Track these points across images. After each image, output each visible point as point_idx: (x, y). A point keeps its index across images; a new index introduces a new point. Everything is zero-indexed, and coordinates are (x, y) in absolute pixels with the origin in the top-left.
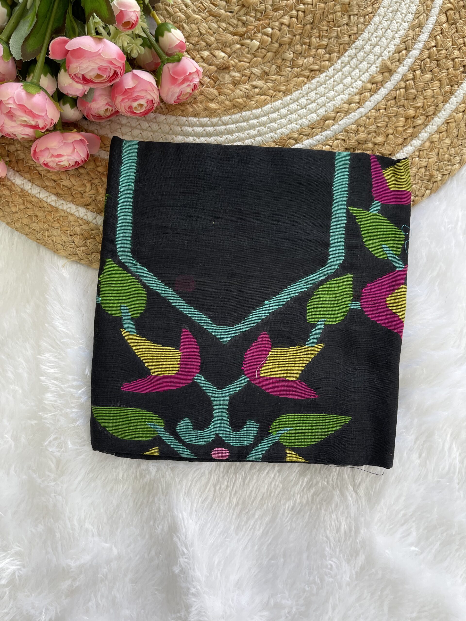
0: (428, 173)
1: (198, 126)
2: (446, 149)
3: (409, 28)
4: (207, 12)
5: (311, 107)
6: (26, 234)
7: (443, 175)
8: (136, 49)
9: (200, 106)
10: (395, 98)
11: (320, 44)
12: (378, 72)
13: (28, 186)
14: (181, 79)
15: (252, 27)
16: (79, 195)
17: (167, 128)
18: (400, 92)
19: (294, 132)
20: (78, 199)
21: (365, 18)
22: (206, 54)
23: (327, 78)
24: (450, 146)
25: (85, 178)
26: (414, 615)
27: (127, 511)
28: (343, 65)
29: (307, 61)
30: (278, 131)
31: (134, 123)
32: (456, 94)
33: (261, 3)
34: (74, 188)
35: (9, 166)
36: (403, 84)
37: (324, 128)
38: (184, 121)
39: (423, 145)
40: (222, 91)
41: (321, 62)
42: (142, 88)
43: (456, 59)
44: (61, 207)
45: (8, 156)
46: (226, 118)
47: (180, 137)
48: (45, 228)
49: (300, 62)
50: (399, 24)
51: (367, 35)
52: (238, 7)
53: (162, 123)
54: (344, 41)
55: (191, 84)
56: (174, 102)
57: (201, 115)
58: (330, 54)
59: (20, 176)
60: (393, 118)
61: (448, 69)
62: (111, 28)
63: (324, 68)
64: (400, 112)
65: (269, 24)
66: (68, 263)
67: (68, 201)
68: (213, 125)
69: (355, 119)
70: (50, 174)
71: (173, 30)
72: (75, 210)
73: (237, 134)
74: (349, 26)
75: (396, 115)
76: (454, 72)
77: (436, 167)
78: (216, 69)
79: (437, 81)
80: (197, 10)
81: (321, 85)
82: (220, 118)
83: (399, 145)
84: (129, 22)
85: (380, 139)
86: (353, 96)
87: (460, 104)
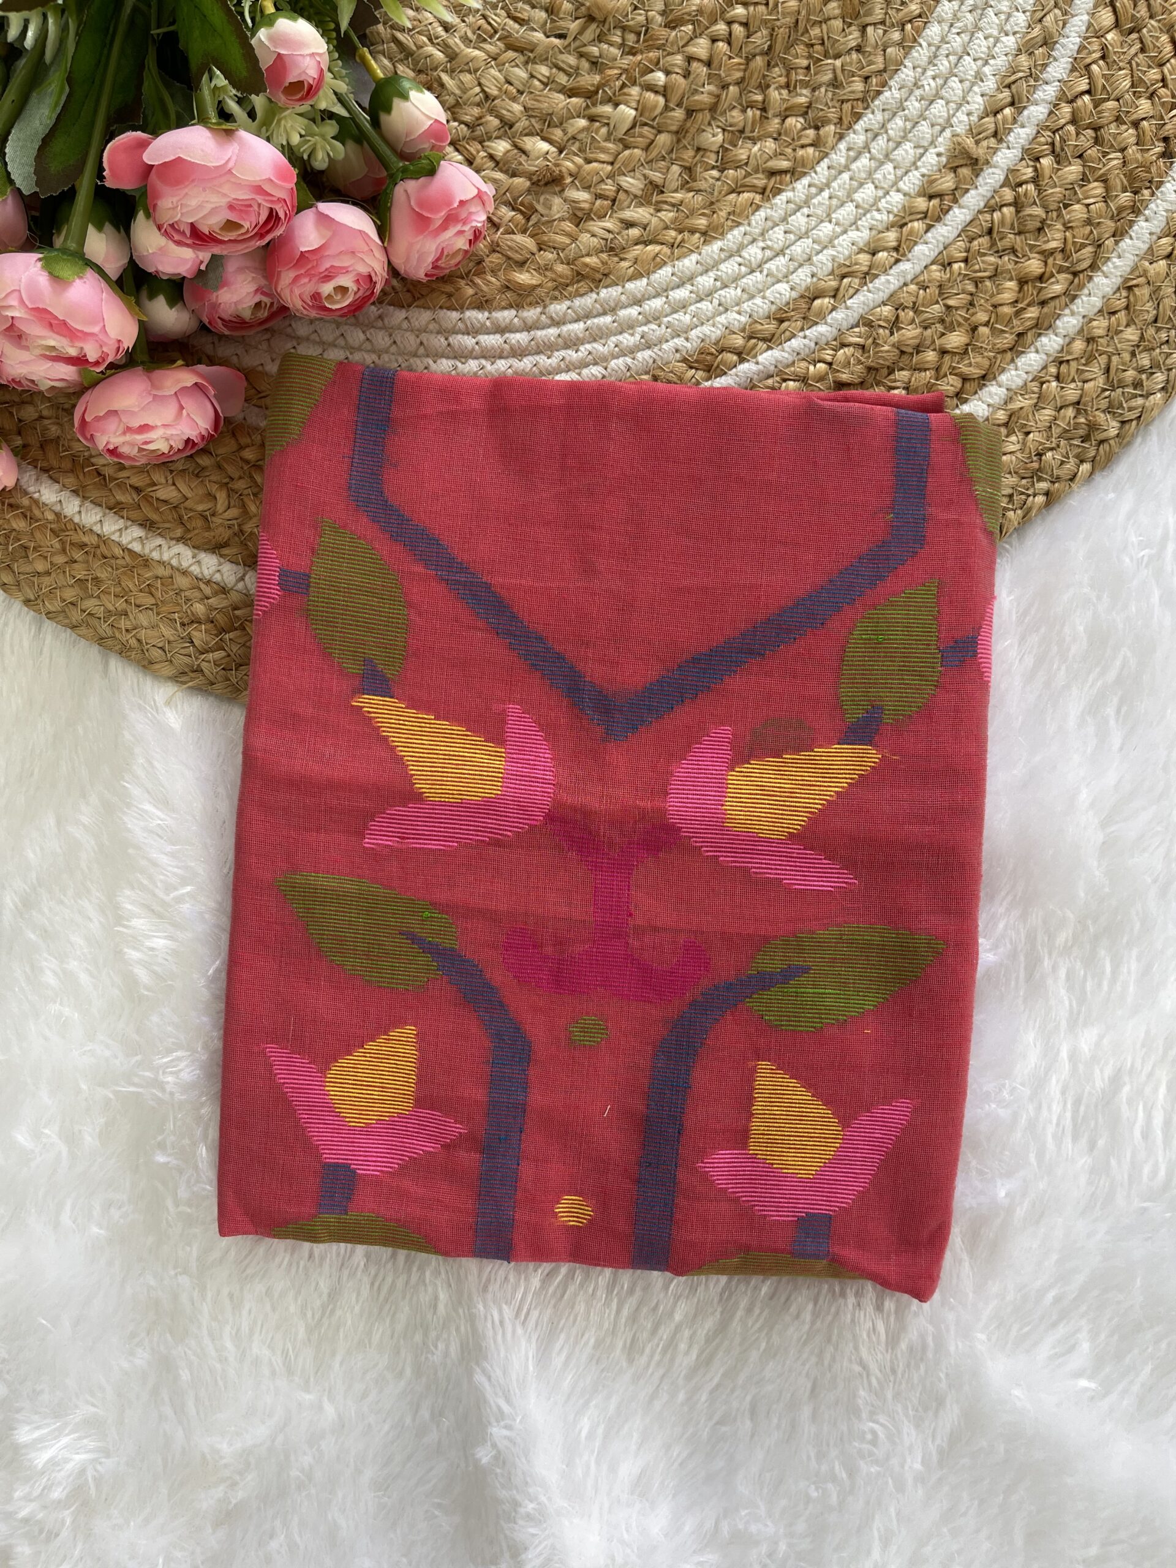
0: (1083, 420)
1: (488, 332)
2: (1126, 356)
3: (1020, 50)
4: (499, 39)
5: (774, 268)
6: (74, 627)
7: (1123, 423)
8: (324, 148)
9: (493, 280)
10: (990, 232)
11: (790, 103)
12: (944, 167)
13: (72, 507)
14: (438, 218)
15: (616, 71)
16: (199, 523)
17: (411, 341)
18: (1003, 215)
19: (734, 333)
20: (196, 532)
21: (903, 30)
22: (501, 147)
23: (813, 190)
24: (1138, 346)
25: (213, 478)
26: (1093, 1551)
27: (357, 1309)
28: (852, 153)
29: (760, 150)
30: (693, 334)
31: (328, 334)
32: (1147, 212)
33: (636, 8)
34: (187, 504)
35: (23, 458)
36: (1008, 195)
37: (809, 320)
38: (454, 321)
39: (1066, 348)
40: (546, 239)
41: (794, 150)
42: (343, 249)
43: (1145, 123)
44: (155, 555)
45: (19, 433)
46: (558, 307)
47: (444, 361)
48: (119, 609)
49: (741, 153)
50: (991, 40)
51: (911, 73)
52: (578, 21)
53: (399, 328)
54: (853, 92)
55: (466, 228)
56: (426, 275)
57: (495, 304)
58: (817, 128)
59: (50, 482)
60: (988, 283)
61: (1123, 150)
62: (258, 101)
63: (803, 166)
64: (1003, 266)
65: (658, 63)
66: (179, 694)
67: (172, 539)
68: (528, 328)
69: (888, 292)
70: (123, 474)
71: (413, 95)
72: (191, 561)
73: (588, 346)
74: (863, 53)
75: (995, 275)
76: (1139, 156)
77: (1104, 404)
78: (528, 183)
79: (1096, 180)
80: (473, 38)
81: (799, 208)
82: (545, 307)
83: (1004, 351)
84: (301, 83)
85: (956, 339)
86: (880, 232)
87: (1160, 238)
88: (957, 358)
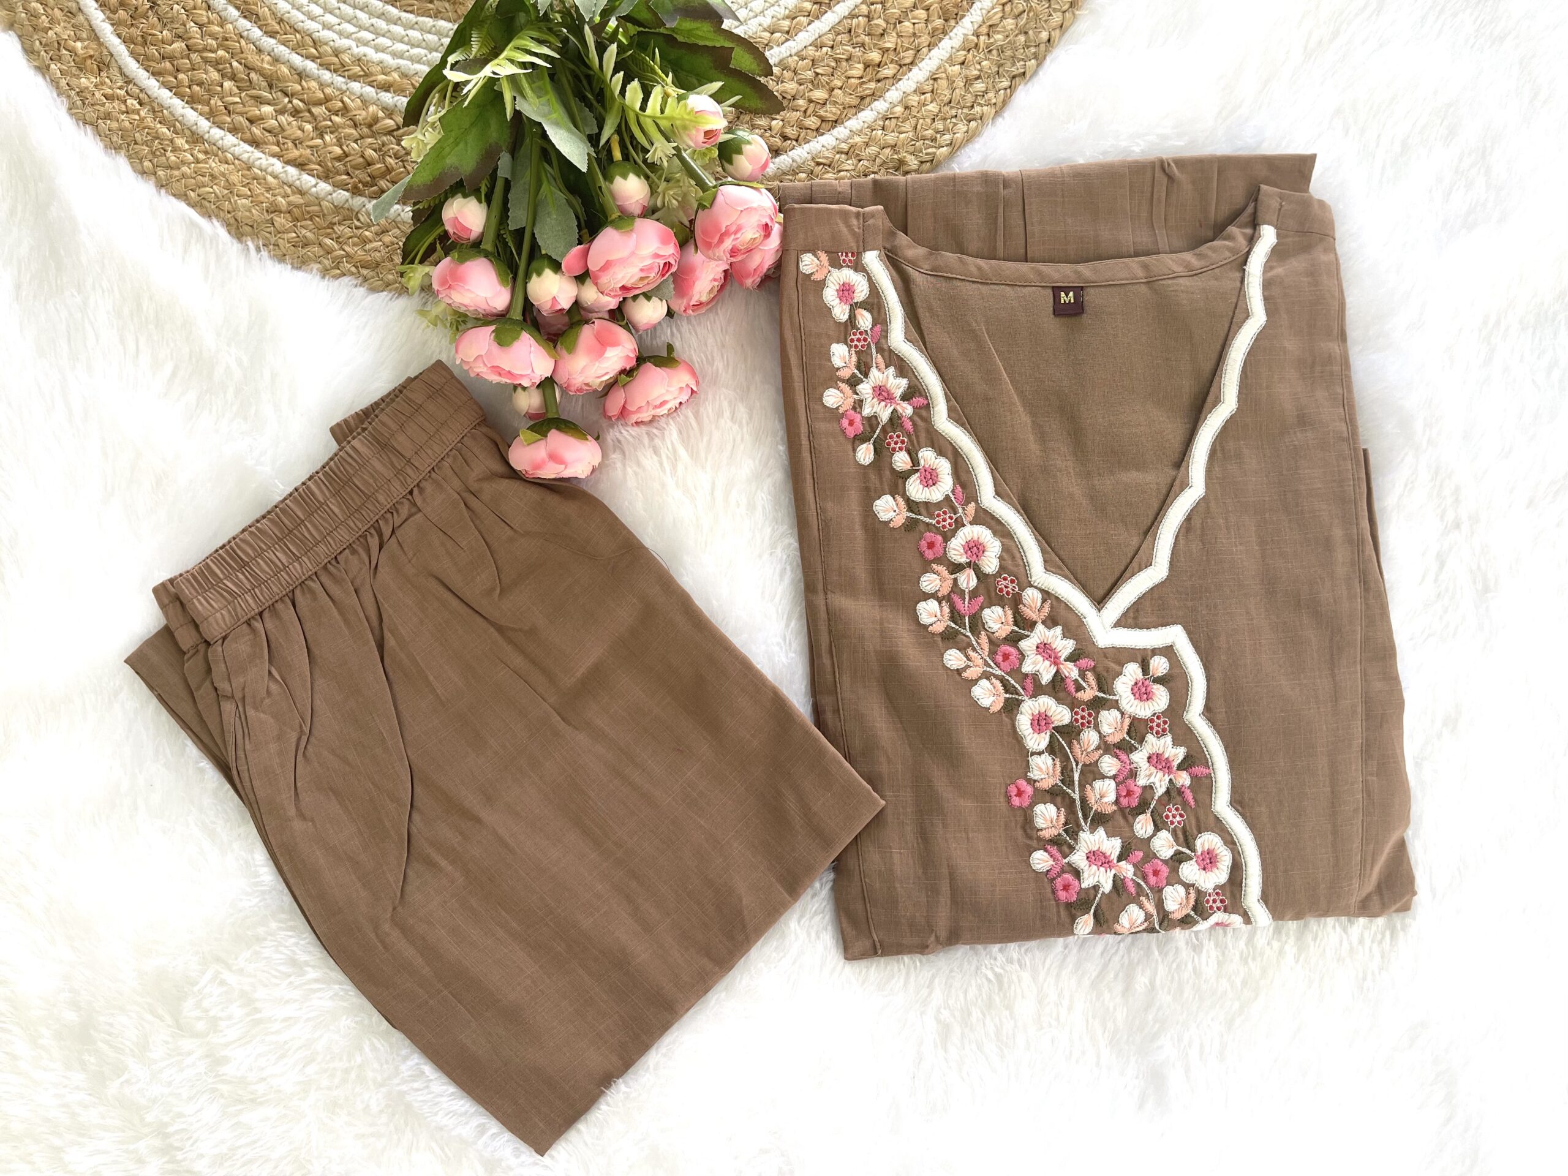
10: (850, 31)
18: (859, 21)
24: (937, 116)
39: (890, 110)
60: (844, 64)
64: (856, 54)
75: (849, 59)
83: (850, 107)
85: (819, 94)
86: (779, 20)
87: (958, 51)
88: (819, 106)
